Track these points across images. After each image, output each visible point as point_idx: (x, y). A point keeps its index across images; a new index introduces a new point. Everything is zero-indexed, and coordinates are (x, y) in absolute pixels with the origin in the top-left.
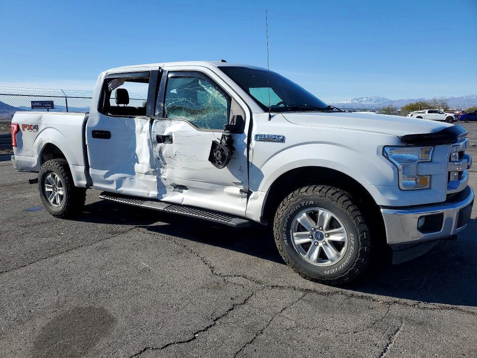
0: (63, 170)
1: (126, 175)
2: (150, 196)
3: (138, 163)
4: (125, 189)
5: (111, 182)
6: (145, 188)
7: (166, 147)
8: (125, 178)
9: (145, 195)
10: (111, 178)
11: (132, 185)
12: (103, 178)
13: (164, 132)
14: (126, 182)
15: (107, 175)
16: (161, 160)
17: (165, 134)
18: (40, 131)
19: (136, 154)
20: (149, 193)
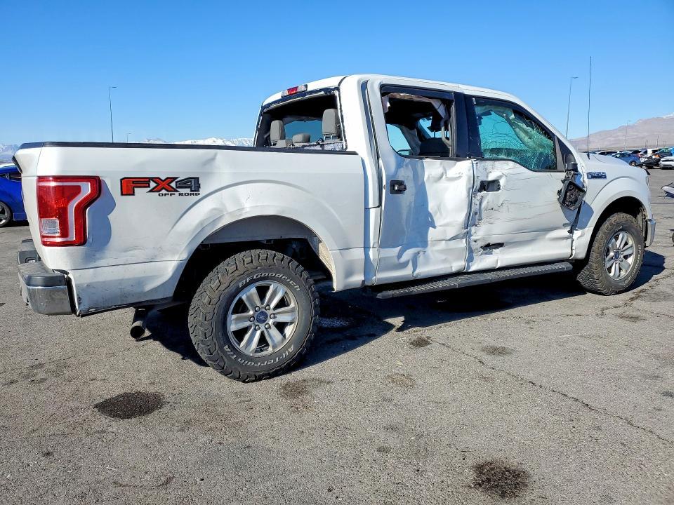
0: (301, 268)
1: (418, 249)
2: (454, 270)
3: (435, 227)
4: (424, 270)
5: (404, 265)
6: (445, 261)
7: (489, 197)
8: (419, 253)
9: (448, 271)
10: (404, 258)
11: (427, 261)
12: (396, 259)
13: (487, 177)
14: (421, 259)
15: (399, 256)
16: (477, 215)
17: (491, 178)
18: (203, 192)
19: (430, 215)
20: (451, 267)
